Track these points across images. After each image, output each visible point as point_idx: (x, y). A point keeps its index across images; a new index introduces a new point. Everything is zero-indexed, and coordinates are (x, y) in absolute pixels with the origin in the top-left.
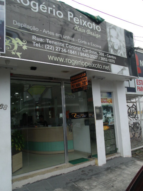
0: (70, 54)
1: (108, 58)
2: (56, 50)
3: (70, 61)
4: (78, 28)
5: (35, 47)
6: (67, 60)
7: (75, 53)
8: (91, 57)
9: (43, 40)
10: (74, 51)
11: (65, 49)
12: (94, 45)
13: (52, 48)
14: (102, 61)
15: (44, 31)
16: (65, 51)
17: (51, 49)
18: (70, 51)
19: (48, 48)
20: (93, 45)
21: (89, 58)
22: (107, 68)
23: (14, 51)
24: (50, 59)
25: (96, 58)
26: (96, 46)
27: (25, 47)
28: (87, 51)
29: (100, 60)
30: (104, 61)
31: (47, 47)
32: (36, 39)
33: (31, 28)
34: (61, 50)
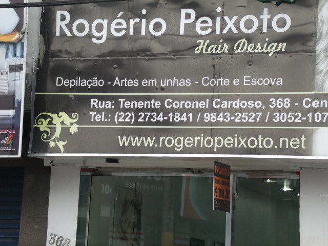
0: (174, 123)
1: (305, 112)
2: (140, 120)
3: (169, 142)
4: (205, 47)
5: (95, 123)
6: (164, 140)
7: (188, 118)
8: (237, 120)
9: (112, 105)
10: (185, 114)
11: (161, 114)
12: (255, 82)
13: (131, 118)
14: (280, 124)
15: (117, 82)
16: (161, 119)
17: (127, 120)
18: (174, 117)
19: (120, 120)
20: (250, 82)
21: (232, 123)
22: (292, 143)
23: (54, 140)
24: (121, 144)
25: (255, 118)
26: (261, 82)
27: (74, 129)
28: (225, 104)
29: (271, 123)
30: (287, 124)
31: (119, 117)
32: (98, 104)
33: (90, 83)
34: (151, 117)
